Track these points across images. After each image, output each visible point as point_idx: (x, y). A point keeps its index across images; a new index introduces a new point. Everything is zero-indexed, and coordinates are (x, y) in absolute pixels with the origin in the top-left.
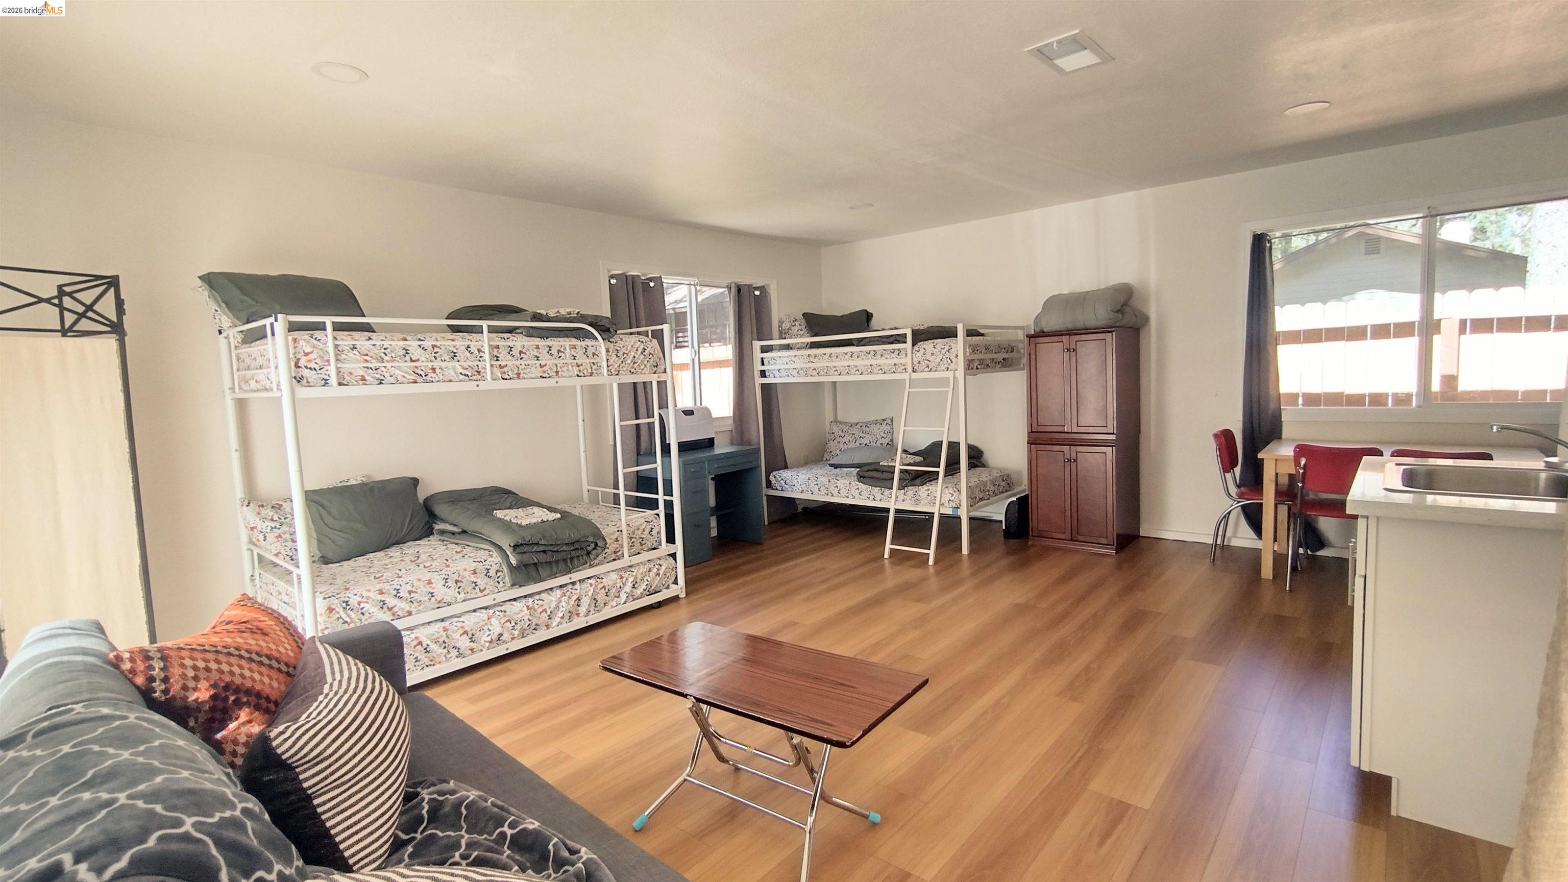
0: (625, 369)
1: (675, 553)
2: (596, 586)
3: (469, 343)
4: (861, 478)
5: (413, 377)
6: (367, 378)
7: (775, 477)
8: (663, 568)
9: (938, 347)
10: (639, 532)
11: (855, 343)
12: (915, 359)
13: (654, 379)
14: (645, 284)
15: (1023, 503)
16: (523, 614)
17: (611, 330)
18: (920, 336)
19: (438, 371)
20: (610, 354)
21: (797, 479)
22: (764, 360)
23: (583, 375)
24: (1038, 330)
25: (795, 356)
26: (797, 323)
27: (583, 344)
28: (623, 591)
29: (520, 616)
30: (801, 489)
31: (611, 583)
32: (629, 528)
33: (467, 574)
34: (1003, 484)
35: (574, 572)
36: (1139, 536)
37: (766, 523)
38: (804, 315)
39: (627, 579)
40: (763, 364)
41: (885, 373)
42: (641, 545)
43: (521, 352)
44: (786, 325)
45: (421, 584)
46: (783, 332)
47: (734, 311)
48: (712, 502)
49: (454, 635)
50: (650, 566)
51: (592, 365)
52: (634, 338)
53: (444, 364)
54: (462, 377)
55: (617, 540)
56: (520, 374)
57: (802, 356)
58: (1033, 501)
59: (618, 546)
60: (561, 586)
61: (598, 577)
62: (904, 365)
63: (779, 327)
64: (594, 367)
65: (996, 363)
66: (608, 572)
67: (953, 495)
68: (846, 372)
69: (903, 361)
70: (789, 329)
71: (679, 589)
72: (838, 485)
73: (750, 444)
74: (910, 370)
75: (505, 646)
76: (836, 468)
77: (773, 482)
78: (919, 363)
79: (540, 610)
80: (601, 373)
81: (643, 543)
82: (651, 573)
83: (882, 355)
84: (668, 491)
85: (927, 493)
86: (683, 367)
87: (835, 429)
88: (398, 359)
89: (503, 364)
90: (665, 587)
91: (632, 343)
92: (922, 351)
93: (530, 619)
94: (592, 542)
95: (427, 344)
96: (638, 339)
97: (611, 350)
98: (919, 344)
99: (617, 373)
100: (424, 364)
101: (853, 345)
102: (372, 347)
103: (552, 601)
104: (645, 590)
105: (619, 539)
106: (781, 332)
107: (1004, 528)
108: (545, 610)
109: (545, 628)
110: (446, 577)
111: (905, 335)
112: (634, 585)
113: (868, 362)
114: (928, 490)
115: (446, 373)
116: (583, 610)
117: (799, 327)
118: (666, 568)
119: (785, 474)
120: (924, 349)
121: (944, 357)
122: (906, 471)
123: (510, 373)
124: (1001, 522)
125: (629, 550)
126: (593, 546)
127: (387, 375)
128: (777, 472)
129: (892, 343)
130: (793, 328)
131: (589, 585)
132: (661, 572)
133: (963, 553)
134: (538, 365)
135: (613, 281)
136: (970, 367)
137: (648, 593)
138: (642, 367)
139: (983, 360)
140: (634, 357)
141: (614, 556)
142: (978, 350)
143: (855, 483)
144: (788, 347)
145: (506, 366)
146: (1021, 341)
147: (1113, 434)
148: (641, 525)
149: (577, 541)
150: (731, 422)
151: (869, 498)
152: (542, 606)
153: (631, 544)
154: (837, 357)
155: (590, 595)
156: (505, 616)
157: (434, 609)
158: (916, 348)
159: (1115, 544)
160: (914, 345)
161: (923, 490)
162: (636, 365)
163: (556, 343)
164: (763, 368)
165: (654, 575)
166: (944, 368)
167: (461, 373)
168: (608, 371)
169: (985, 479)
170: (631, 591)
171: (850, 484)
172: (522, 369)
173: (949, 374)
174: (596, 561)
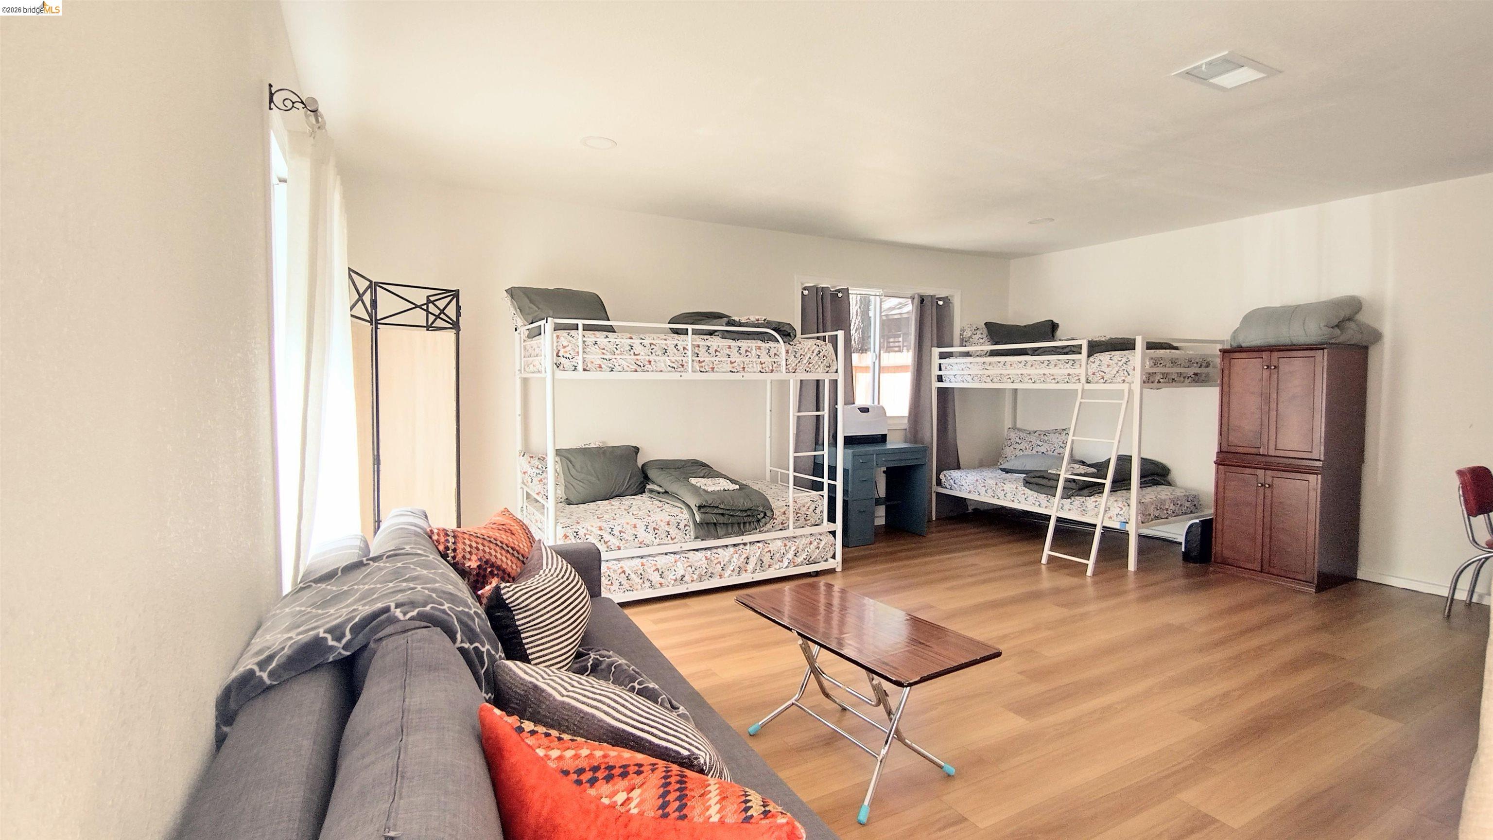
0: (801, 368)
1: (835, 531)
2: (763, 549)
3: (678, 342)
4: (1027, 483)
5: (635, 367)
6: (603, 366)
7: (945, 476)
8: (823, 543)
9: (1115, 359)
10: (804, 509)
11: (1029, 352)
12: (1089, 370)
13: (827, 379)
14: (834, 295)
15: (1207, 526)
16: (701, 562)
17: (791, 334)
18: (1096, 347)
19: (653, 363)
20: (789, 355)
21: (965, 479)
22: (942, 365)
23: (765, 371)
24: (1235, 345)
25: (971, 363)
26: (978, 332)
27: (767, 345)
28: (786, 557)
29: (699, 563)
30: (968, 489)
31: (776, 549)
32: (796, 504)
33: (662, 524)
34: (1188, 504)
35: (746, 535)
36: (1356, 579)
37: (934, 519)
38: (986, 324)
39: (790, 548)
40: (940, 369)
41: (1058, 382)
42: (806, 520)
43: (716, 351)
44: (967, 334)
45: (628, 526)
46: (965, 340)
47: (916, 320)
48: (882, 492)
49: (649, 570)
50: (811, 540)
51: (773, 363)
52: (811, 343)
53: (657, 358)
54: (670, 369)
55: (784, 513)
56: (714, 368)
57: (977, 363)
58: (1218, 526)
59: (784, 518)
60: (735, 545)
61: (765, 542)
62: (1078, 376)
63: (961, 335)
64: (775, 365)
65: (1184, 378)
66: (775, 539)
67: (1122, 509)
68: (1019, 380)
69: (1077, 371)
70: (970, 337)
71: (836, 563)
72: (1004, 488)
73: (923, 444)
74: (1083, 380)
75: (686, 586)
76: (1007, 472)
77: (943, 481)
78: (1094, 374)
79: (716, 562)
80: (780, 370)
81: (807, 518)
82: (812, 546)
83: (1055, 365)
84: (833, 475)
85: (1094, 504)
86: (865, 369)
87: (1012, 435)
88: (625, 353)
89: (702, 360)
90: (823, 559)
91: (809, 346)
92: (1098, 362)
93: (707, 567)
94: (762, 512)
95: (646, 342)
96: (814, 343)
97: (790, 351)
98: (1095, 355)
99: (794, 371)
100: (643, 358)
101: (1028, 354)
102: (608, 343)
103: (726, 556)
104: (805, 559)
105: (786, 512)
106: (962, 340)
107: (1183, 550)
108: (719, 563)
109: (719, 577)
110: (647, 524)
111: (1080, 346)
112: (796, 553)
113: (1042, 372)
114: (1097, 501)
115: (658, 365)
116: (750, 567)
117: (980, 336)
118: (826, 544)
119: (955, 474)
120: (1100, 360)
121: (1121, 369)
122: (1074, 480)
123: (706, 367)
124: (1180, 543)
125: (794, 523)
126: (762, 515)
127: (616, 365)
128: (947, 471)
129: (1066, 353)
130: (974, 337)
131: (757, 548)
132: (821, 546)
133: (1129, 569)
134: (729, 362)
135: (806, 292)
136: (1149, 380)
137: (808, 563)
138: (816, 367)
139: (1167, 374)
140: (810, 358)
141: (781, 527)
142: (1160, 364)
143: (1022, 489)
144: (967, 354)
145: (704, 361)
146: (1215, 356)
147: (1319, 460)
148: (807, 503)
149: (748, 510)
150: (906, 421)
151: (1034, 504)
152: (717, 558)
153: (796, 518)
154: (1011, 365)
155: (757, 556)
156: (688, 562)
157: (635, 548)
158: (1091, 359)
159: (1316, 582)
160: (1089, 356)
161: (1090, 501)
162: (811, 365)
163: (744, 344)
164: (940, 373)
165: (814, 548)
166: (1120, 380)
167: (669, 366)
168: (787, 369)
169: (1163, 497)
170: (793, 558)
171: (1017, 488)
172: (716, 365)
173: (1125, 387)
174: (765, 529)
